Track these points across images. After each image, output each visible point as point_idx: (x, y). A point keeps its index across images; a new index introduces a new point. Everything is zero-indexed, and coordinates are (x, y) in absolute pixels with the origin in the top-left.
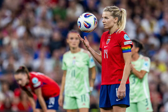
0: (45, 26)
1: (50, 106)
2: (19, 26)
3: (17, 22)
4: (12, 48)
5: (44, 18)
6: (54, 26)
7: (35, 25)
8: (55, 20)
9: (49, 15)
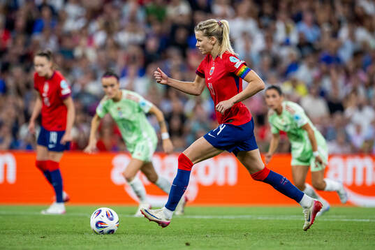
0: (134, 31)
1: (51, 146)
2: (98, 31)
3: (95, 26)
4: (88, 62)
5: (133, 19)
6: (148, 30)
7: (121, 29)
8: (149, 23)
9: (141, 16)
